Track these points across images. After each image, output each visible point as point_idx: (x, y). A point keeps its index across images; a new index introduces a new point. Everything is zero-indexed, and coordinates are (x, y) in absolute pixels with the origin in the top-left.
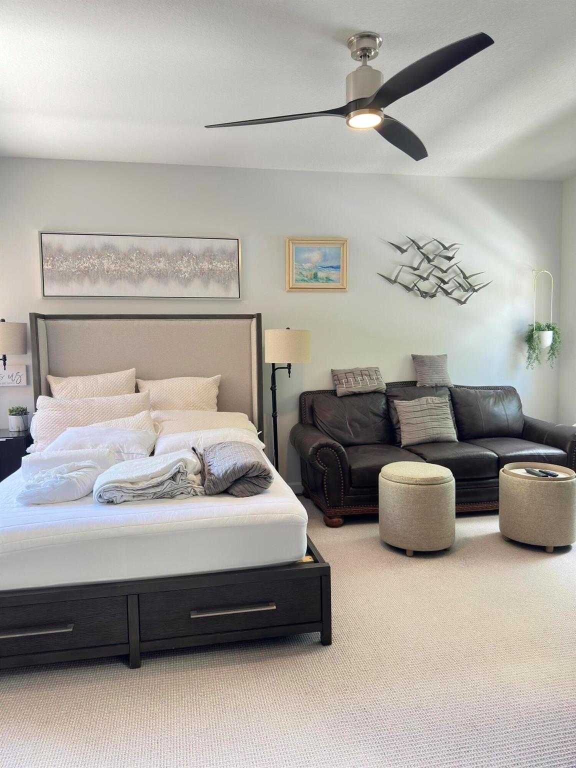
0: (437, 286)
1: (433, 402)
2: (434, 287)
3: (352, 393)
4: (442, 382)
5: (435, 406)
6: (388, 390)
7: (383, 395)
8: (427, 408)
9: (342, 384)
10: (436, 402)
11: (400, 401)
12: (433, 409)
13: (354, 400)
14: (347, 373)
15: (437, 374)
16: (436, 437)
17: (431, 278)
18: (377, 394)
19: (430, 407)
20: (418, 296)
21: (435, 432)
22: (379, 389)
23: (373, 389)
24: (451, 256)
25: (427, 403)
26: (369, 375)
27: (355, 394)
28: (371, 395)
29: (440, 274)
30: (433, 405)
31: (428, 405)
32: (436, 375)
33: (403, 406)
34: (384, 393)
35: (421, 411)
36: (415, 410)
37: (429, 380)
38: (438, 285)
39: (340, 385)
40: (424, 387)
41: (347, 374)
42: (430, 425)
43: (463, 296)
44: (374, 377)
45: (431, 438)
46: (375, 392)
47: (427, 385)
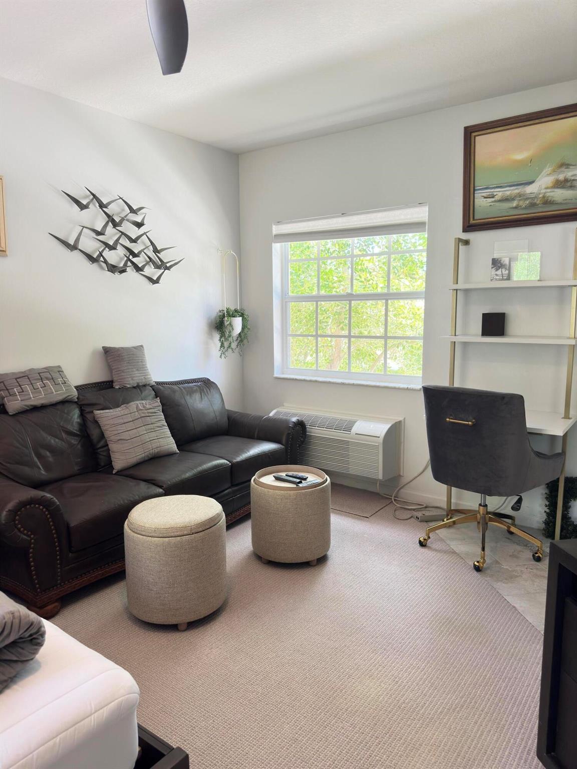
0: (126, 258)
1: (144, 407)
2: (121, 259)
3: (31, 407)
4: (144, 381)
5: (148, 413)
6: (81, 397)
7: (75, 406)
8: (139, 417)
9: (15, 395)
10: (148, 406)
11: (102, 411)
12: (147, 416)
13: (35, 416)
14: (18, 378)
15: (137, 370)
16: (156, 451)
17: (119, 247)
18: (67, 405)
19: (143, 415)
20: (104, 270)
21: (154, 446)
22: (70, 397)
23: (60, 398)
24: (139, 221)
25: (138, 410)
26: (52, 379)
27: (35, 409)
28: (59, 407)
29: (127, 243)
30: (146, 411)
31: (140, 412)
32: (136, 372)
33: (108, 418)
34: (76, 402)
35: (133, 421)
36: (126, 421)
37: (130, 379)
38: (126, 256)
39: (11, 398)
40: (124, 389)
41: (18, 380)
42: (147, 437)
43: (154, 274)
44: (60, 380)
45: (150, 454)
46: (65, 402)
47: (128, 386)
